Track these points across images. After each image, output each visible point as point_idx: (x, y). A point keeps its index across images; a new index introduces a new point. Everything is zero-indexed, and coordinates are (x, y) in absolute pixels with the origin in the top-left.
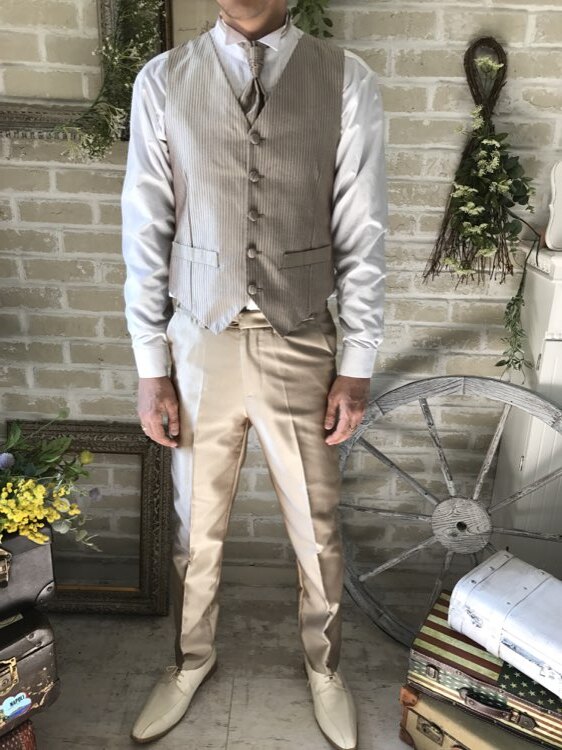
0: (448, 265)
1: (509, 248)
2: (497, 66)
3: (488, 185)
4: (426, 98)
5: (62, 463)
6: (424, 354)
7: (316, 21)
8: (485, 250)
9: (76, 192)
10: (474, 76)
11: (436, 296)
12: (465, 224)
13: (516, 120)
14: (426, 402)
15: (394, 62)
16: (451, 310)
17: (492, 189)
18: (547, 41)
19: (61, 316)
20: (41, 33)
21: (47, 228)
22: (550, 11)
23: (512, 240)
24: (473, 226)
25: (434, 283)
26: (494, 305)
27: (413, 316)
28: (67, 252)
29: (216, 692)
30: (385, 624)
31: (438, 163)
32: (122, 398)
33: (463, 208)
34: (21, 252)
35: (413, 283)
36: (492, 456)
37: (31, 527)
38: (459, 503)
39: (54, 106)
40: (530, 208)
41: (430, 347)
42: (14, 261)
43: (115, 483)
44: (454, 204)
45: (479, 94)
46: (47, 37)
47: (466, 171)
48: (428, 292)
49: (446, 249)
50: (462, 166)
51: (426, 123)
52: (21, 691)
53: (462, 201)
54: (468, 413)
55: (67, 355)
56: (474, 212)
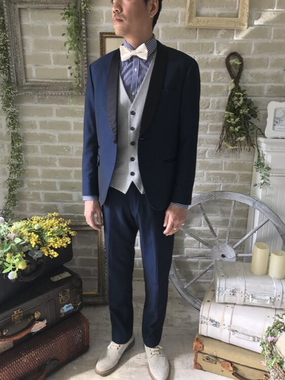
2: (239, 63)
3: (239, 111)
6: (212, 184)
10: (230, 67)
12: (231, 127)
13: (248, 85)
17: (241, 112)
19: (56, 169)
20: (51, 53)
24: (234, 128)
28: (59, 142)
30: (198, 307)
34: (40, 142)
39: (56, 82)
41: (215, 181)
42: (37, 147)
45: (233, 75)
46: (54, 55)
47: (230, 106)
50: (228, 104)
51: (210, 86)
55: (58, 187)
56: (234, 122)
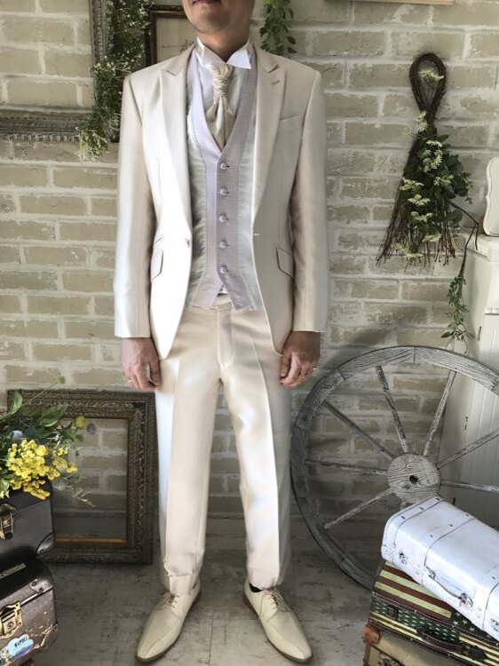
0: (398, 248)
1: (451, 234)
2: (438, 78)
3: (432, 180)
4: (377, 105)
5: (59, 427)
7: (281, 40)
8: (431, 236)
9: (71, 187)
10: (418, 86)
11: (388, 276)
12: (414, 213)
13: (455, 124)
14: (381, 369)
15: (349, 74)
16: (401, 288)
17: (436, 183)
18: (481, 56)
19: (56, 296)
20: (41, 49)
21: (44, 219)
22: (483, 30)
23: (455, 227)
24: (420, 215)
25: (385, 265)
26: (438, 284)
27: (368, 295)
28: (62, 239)
29: (197, 633)
30: (347, 568)
31: (388, 161)
32: (111, 369)
33: (411, 200)
34: (22, 240)
35: (367, 265)
36: (439, 417)
37: (34, 484)
38: (411, 459)
39: (52, 113)
40: (468, 199)
41: (383, 321)
43: (104, 445)
44: (403, 196)
45: (423, 102)
46: (46, 53)
47: (413, 167)
48: (381, 273)
49: (396, 236)
50: (409, 163)
51: (377, 126)
52: (25, 633)
53: (410, 193)
54: (416, 379)
55: (62, 330)
56: (421, 203)
